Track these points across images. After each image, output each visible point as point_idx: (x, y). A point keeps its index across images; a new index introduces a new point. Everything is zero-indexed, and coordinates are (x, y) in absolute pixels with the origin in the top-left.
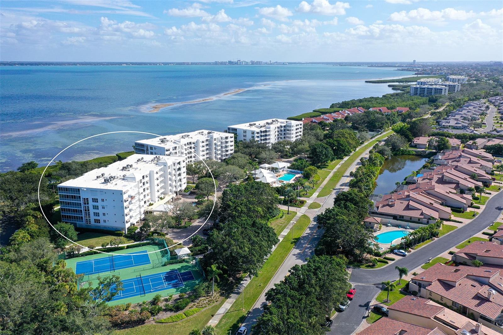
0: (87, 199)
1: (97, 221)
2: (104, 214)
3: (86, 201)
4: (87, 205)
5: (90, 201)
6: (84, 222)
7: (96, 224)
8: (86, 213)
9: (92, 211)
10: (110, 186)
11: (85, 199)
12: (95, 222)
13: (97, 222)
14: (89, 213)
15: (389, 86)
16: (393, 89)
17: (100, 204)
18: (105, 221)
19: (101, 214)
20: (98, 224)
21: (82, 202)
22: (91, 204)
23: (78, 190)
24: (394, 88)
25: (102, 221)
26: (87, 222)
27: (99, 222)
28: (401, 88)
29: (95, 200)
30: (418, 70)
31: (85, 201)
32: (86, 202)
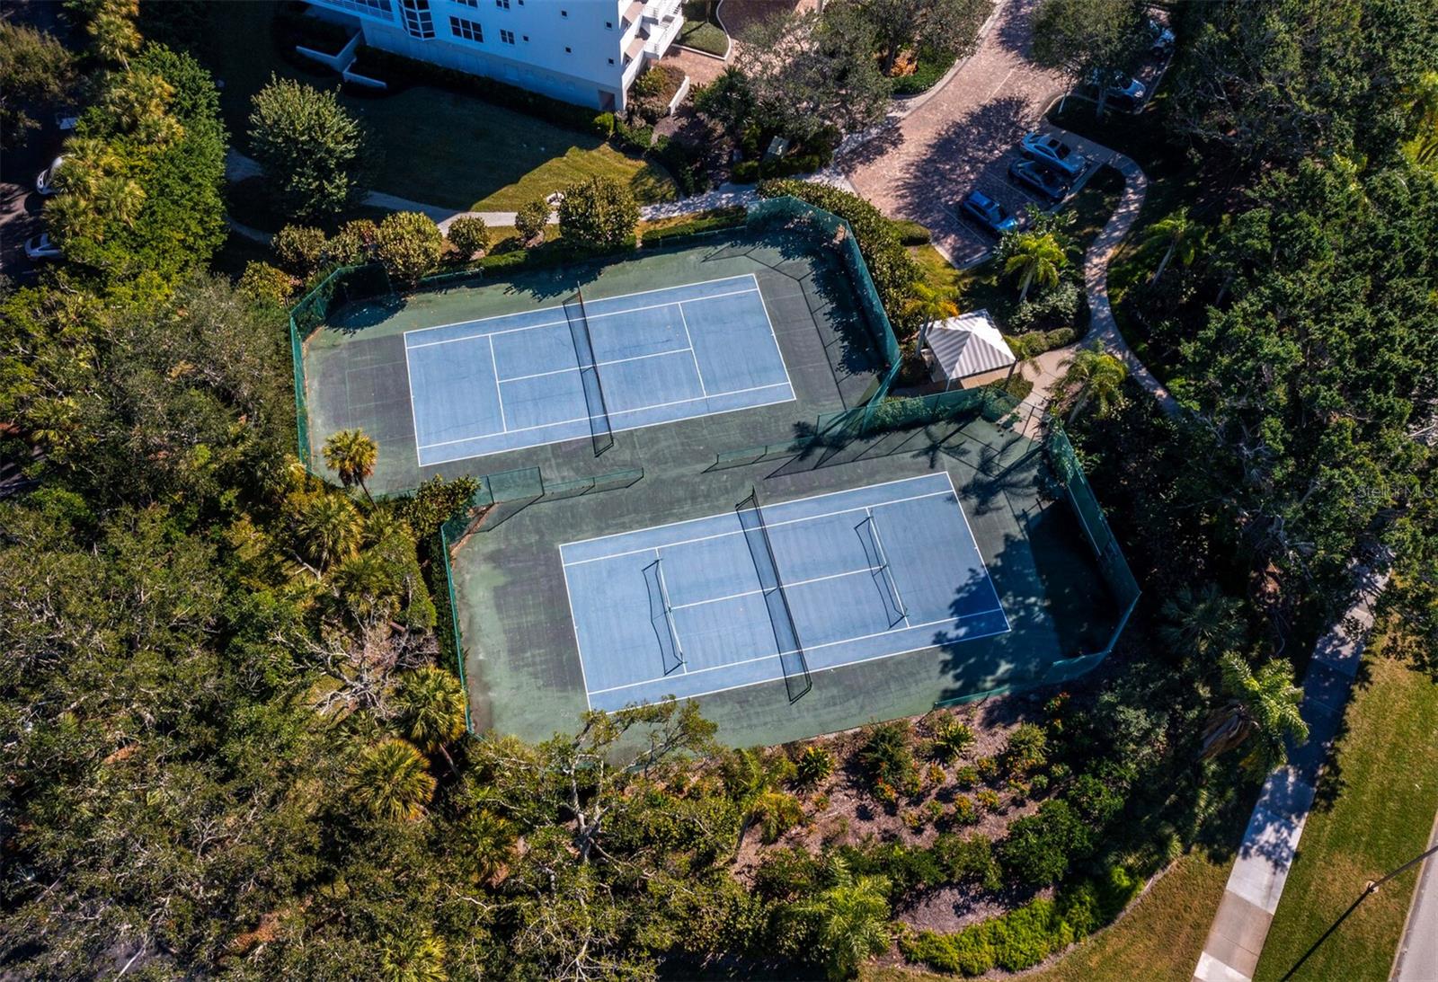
1: (468, 29)
7: (461, 41)
12: (456, 32)
13: (467, 35)
18: (507, 37)
20: (472, 44)
25: (490, 33)
26: (414, 25)
27: (479, 37)
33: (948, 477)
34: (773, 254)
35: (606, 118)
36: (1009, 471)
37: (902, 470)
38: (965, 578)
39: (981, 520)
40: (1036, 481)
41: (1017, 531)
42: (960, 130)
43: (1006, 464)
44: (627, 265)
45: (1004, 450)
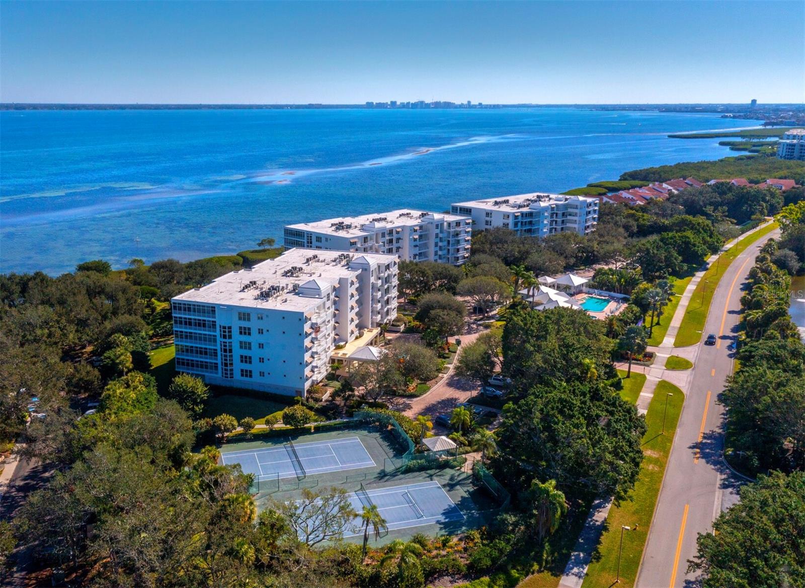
0: (230, 328)
1: (247, 373)
2: (261, 360)
3: (227, 332)
4: (227, 340)
5: (235, 332)
6: (220, 375)
7: (244, 378)
8: (226, 356)
9: (237, 352)
10: (272, 304)
11: (224, 328)
12: (242, 375)
13: (246, 376)
14: (231, 356)
15: (722, 144)
16: (732, 149)
17: (255, 338)
18: (262, 374)
19: (255, 360)
20: (248, 379)
21: (218, 333)
22: (237, 338)
23: (212, 309)
24: (734, 147)
25: (255, 374)
26: (226, 374)
27: (251, 376)
28: (748, 147)
29: (245, 331)
30: (768, 118)
31: (225, 332)
32: (227, 334)
33: (437, 482)
34: (365, 432)
35: (299, 398)
36: (460, 481)
37: (419, 481)
38: (447, 507)
39: (451, 492)
40: (471, 482)
41: (466, 495)
42: (434, 405)
43: (460, 479)
44: (308, 436)
45: (459, 475)
